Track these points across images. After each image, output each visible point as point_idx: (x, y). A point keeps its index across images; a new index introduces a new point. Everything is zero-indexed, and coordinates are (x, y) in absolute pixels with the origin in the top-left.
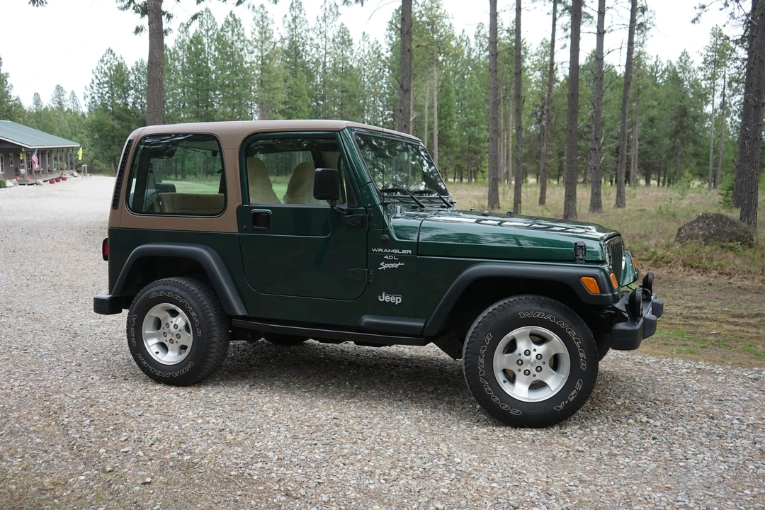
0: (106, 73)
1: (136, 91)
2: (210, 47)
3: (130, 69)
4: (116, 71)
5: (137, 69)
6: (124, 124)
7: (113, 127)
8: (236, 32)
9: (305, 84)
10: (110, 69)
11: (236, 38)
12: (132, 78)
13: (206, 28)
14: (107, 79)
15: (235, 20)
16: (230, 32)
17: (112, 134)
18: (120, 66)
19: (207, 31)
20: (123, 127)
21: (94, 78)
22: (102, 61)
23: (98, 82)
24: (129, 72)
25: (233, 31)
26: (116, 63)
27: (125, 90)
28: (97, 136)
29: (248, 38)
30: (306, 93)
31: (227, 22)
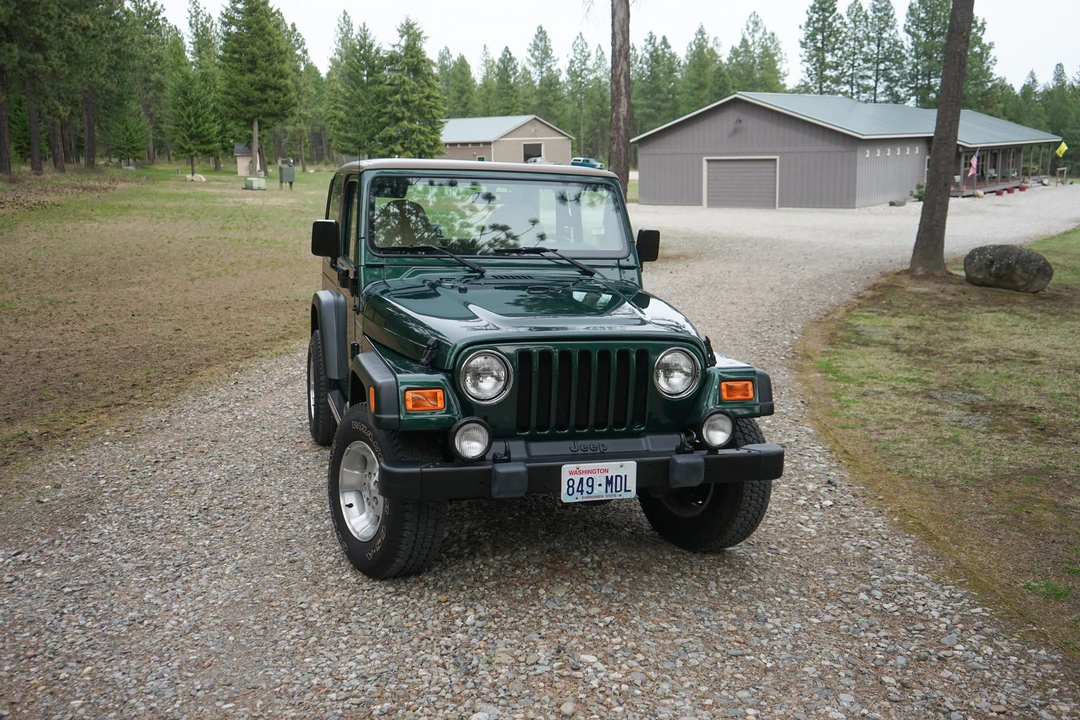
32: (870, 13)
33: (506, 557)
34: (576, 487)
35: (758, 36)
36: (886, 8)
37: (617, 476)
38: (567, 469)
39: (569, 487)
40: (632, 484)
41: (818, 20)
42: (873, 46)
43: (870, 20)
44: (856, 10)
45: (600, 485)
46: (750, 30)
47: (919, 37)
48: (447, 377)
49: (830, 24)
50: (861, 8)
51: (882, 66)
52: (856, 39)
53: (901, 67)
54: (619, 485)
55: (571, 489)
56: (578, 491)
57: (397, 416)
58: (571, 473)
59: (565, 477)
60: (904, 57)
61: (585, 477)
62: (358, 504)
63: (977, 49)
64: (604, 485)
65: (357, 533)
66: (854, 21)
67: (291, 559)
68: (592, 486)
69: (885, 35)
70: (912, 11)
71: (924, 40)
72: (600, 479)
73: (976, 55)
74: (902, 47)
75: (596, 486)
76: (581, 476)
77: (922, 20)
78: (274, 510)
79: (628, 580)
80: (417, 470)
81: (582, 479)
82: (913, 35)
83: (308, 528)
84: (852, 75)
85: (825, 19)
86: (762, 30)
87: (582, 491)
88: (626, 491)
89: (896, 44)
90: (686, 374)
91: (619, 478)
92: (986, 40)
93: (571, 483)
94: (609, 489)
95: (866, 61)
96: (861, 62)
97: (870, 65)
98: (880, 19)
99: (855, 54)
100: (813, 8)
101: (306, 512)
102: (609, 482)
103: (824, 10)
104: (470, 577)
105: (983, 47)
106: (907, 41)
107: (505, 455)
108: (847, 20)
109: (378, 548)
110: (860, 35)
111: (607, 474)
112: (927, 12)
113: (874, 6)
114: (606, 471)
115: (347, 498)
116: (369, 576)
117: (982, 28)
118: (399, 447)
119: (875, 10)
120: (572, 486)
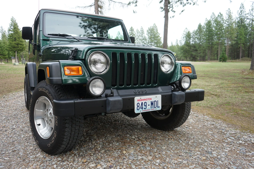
0: (185, 34)
1: (193, 38)
2: (213, 24)
3: (191, 32)
4: (188, 33)
5: (193, 32)
6: (189, 47)
7: (186, 49)
8: (221, 18)
9: (243, 31)
10: (186, 33)
11: (221, 20)
12: (192, 35)
13: (213, 18)
14: (185, 36)
15: (221, 15)
16: (219, 18)
17: (186, 50)
18: (189, 32)
19: (213, 19)
20: (189, 48)
21: (182, 36)
22: (184, 31)
23: (183, 37)
24: (191, 33)
25: (220, 18)
26: (188, 31)
27: (190, 38)
28: (182, 51)
29: (225, 19)
30: (243, 34)
31: (219, 15)
32: (140, 31)
33: (104, 139)
34: (140, 106)
35: (120, 36)
36: (143, 30)
37: (155, 101)
38: (137, 99)
39: (138, 106)
40: (160, 105)
41: (131, 32)
42: (141, 37)
43: (140, 32)
44: (138, 31)
45: (149, 105)
46: (118, 34)
47: (149, 36)
48: (82, 62)
49: (133, 33)
50: (138, 30)
51: (143, 41)
52: (138, 36)
53: (146, 41)
54: (155, 105)
55: (138, 107)
56: (141, 108)
57: (60, 78)
58: (138, 100)
59: (136, 102)
60: (147, 39)
61: (144, 102)
62: (42, 124)
63: (159, 38)
64: (150, 105)
65: (43, 136)
66: (137, 33)
67: (13, 150)
68: (146, 106)
69: (143, 35)
70: (147, 31)
71: (150, 36)
72: (149, 103)
73: (159, 39)
74: (146, 37)
75: (147, 106)
76: (142, 102)
77: (149, 33)
78: (9, 131)
79: (153, 143)
80: (72, 101)
81: (142, 103)
82: (148, 35)
83: (22, 136)
84: (138, 43)
85: (132, 32)
86: (120, 35)
87: (142, 108)
88: (158, 107)
89: (145, 37)
90: (169, 64)
91: (155, 102)
92: (160, 36)
93: (138, 104)
94: (152, 106)
95: (140, 40)
96: (139, 40)
97: (141, 41)
98: (142, 32)
99: (138, 39)
100: (130, 30)
101: (22, 131)
102: (152, 104)
103: (132, 31)
104: (93, 149)
105: (160, 38)
106: (147, 37)
107: (111, 94)
108: (136, 32)
109: (53, 141)
110: (139, 35)
111: (151, 101)
112: (150, 31)
113: (141, 30)
114: (151, 99)
115: (38, 122)
116: (49, 154)
117: (159, 34)
118: (61, 95)
119: (141, 31)
120: (139, 106)
